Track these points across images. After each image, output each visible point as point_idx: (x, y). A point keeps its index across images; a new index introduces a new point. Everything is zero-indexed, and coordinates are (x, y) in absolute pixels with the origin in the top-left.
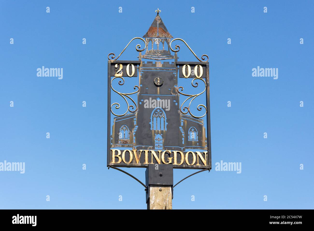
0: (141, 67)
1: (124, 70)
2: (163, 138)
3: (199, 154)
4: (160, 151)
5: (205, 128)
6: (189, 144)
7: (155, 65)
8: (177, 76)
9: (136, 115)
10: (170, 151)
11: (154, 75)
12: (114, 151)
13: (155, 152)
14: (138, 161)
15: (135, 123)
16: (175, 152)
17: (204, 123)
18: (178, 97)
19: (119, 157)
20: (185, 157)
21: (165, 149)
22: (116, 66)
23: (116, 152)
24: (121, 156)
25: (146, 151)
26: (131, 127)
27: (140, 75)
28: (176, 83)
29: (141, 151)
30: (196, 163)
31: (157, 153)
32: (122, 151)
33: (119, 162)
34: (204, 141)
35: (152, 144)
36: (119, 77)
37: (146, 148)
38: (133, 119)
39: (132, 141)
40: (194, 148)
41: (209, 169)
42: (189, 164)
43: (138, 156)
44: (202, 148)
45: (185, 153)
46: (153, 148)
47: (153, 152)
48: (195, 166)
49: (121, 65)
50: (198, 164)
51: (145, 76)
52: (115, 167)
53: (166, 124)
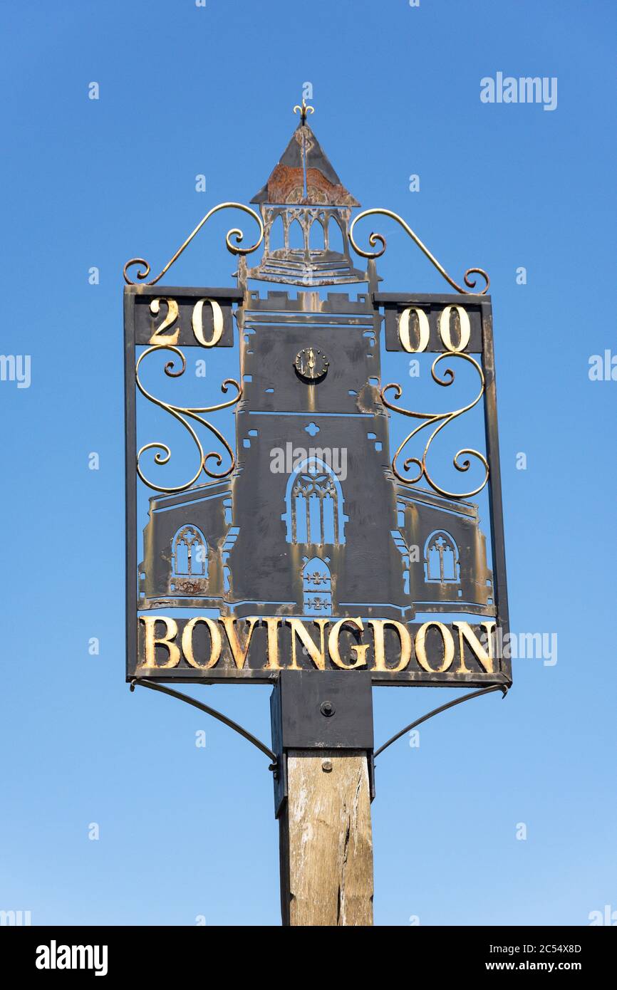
0: (246, 313)
1: (183, 323)
2: (332, 571)
3: (465, 629)
4: (322, 622)
5: (482, 532)
6: (428, 595)
7: (296, 305)
8: (378, 346)
9: (232, 486)
10: (359, 622)
11: (294, 339)
12: (150, 621)
13: (305, 624)
14: (240, 659)
15: (229, 518)
16: (378, 626)
17: (480, 517)
18: (382, 421)
19: (172, 646)
20: (414, 641)
21: (340, 612)
22: (155, 306)
23: (161, 627)
24: (177, 640)
25: (272, 623)
26: (213, 533)
27: (242, 342)
28: (375, 370)
29: (253, 620)
30: (455, 664)
31: (313, 628)
32: (181, 624)
33: (171, 664)
34: (484, 584)
35: (293, 594)
36: (166, 347)
37: (270, 612)
38: (220, 500)
39: (217, 586)
40: (448, 609)
41: (504, 686)
42: (430, 670)
43: (241, 640)
44: (476, 609)
45: (413, 629)
46: (298, 612)
47: (297, 625)
48: (451, 677)
49: (173, 304)
50: (463, 670)
51: (261, 345)
52: (154, 681)
53: (343, 519)
